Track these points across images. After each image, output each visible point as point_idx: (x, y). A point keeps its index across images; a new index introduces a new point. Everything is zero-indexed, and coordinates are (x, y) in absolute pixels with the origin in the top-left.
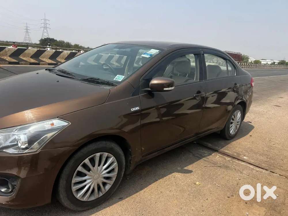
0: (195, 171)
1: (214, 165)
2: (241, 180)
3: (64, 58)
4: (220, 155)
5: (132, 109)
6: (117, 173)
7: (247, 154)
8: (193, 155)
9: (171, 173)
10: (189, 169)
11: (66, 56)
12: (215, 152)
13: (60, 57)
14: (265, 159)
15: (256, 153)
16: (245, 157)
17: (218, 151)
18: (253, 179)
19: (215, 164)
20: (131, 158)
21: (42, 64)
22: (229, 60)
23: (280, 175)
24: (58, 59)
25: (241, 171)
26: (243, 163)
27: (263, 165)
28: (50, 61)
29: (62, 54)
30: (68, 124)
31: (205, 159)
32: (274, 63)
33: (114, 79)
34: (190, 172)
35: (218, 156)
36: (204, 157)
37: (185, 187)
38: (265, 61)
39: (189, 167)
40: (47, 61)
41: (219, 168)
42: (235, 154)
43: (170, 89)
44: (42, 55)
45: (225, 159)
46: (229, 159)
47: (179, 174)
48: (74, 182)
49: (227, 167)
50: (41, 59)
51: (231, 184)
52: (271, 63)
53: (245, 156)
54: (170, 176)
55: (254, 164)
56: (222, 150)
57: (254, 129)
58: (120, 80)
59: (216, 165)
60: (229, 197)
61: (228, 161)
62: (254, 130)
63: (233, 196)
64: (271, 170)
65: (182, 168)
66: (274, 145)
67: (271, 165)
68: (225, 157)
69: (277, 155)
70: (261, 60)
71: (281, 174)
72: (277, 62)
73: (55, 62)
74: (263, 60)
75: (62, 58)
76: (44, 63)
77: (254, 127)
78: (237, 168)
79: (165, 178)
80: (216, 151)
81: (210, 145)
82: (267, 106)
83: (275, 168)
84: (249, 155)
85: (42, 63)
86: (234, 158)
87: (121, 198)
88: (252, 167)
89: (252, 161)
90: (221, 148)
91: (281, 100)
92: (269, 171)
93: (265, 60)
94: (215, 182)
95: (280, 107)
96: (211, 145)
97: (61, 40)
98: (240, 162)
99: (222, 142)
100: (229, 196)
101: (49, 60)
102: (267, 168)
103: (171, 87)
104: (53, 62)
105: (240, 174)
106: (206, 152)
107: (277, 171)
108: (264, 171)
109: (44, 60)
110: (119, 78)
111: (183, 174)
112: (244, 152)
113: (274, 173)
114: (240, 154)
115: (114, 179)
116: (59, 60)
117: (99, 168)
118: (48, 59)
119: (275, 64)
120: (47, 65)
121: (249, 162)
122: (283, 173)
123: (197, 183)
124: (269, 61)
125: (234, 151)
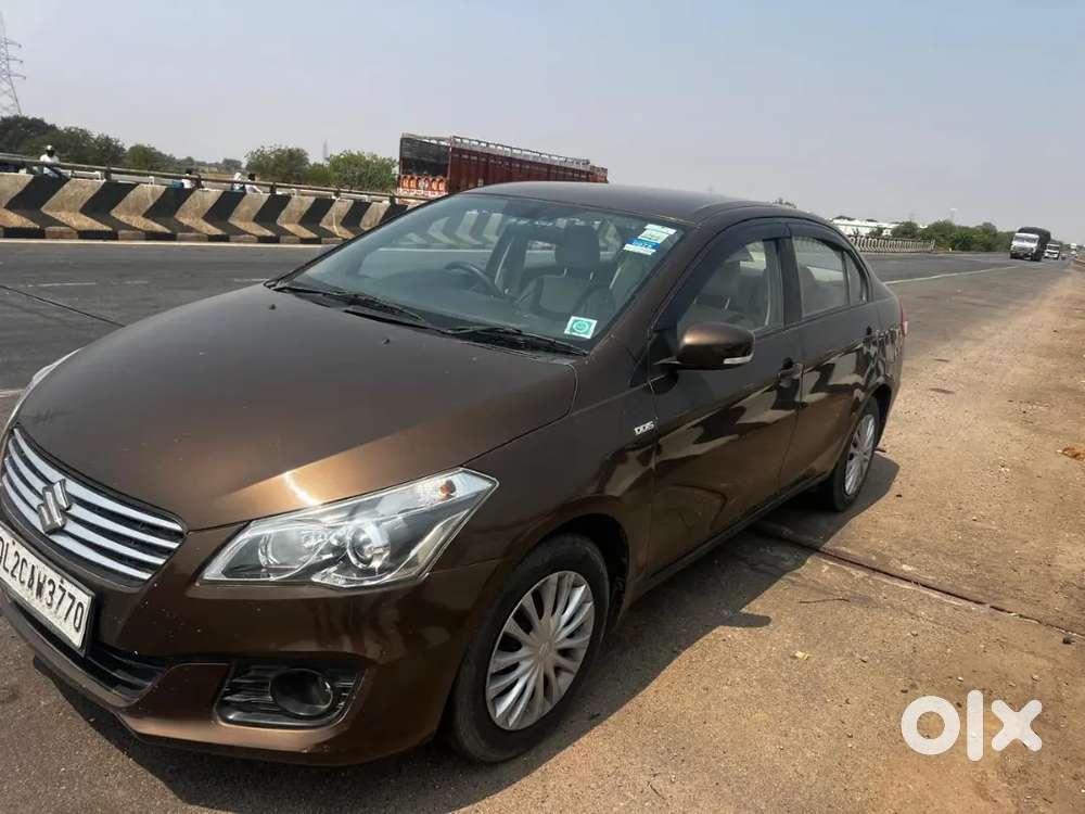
0: (779, 617)
1: (825, 597)
2: (921, 637)
3: (143, 212)
4: (831, 563)
5: (636, 429)
6: (589, 636)
7: (904, 554)
8: (752, 567)
9: (708, 629)
10: (756, 613)
11: (151, 204)
12: (812, 553)
13: (127, 209)
14: (966, 571)
15: (934, 552)
16: (904, 567)
17: (818, 551)
18: (953, 632)
19: (825, 592)
20: (621, 585)
21: (54, 232)
22: (848, 251)
23: (1021, 616)
24: (119, 214)
25: (912, 611)
26: (906, 586)
27: (966, 589)
28: (87, 223)
29: (132, 194)
30: (490, 485)
31: (794, 579)
32: (880, 230)
33: (567, 332)
34: (763, 621)
35: (826, 568)
36: (785, 572)
37: (770, 670)
38: (849, 222)
39: (756, 607)
40: (75, 224)
41: (844, 606)
42: (874, 558)
43: (738, 360)
44: (54, 197)
45: (852, 576)
46: (861, 574)
47: (736, 631)
48: (494, 671)
49: (866, 601)
50: (48, 213)
51: (897, 651)
52: (868, 231)
53: (902, 561)
54: (710, 636)
55: (936, 585)
56: (828, 545)
57: (901, 472)
58: (586, 333)
59: (831, 597)
60: (906, 692)
61: (863, 579)
62: (901, 475)
63: (917, 689)
64: (993, 604)
65: (736, 610)
66: (977, 524)
67: (986, 588)
68: (847, 569)
69: (996, 555)
70: (836, 221)
71: (1024, 614)
72: (888, 227)
73: (107, 224)
74: (844, 218)
75: (136, 210)
76: (62, 228)
77: (898, 467)
78: (896, 601)
79: (697, 644)
80: (813, 549)
81: (787, 531)
82: (909, 392)
83: (1002, 596)
84: (914, 559)
85: (52, 228)
86: (874, 570)
87: (593, 717)
88: (935, 595)
89: (930, 578)
90: (826, 540)
91: (944, 369)
92: (988, 606)
93: (849, 219)
94: (848, 650)
95: (950, 396)
96: (791, 532)
97: (76, 129)
98: (896, 583)
99: (822, 522)
100: (906, 688)
101: (83, 216)
102: (980, 597)
103: (744, 355)
104: (98, 226)
105: (909, 620)
106: (784, 554)
107: (1008, 603)
108: (974, 607)
109: (62, 216)
110: (582, 327)
111: (746, 631)
112: (895, 548)
113: (1002, 610)
114: (890, 559)
115: (582, 654)
116: (123, 218)
117: (553, 621)
118: (78, 214)
119: (884, 234)
120: (72, 238)
121: (923, 581)
122: (1028, 610)
123: (799, 654)
124: (863, 224)
125: (867, 546)
